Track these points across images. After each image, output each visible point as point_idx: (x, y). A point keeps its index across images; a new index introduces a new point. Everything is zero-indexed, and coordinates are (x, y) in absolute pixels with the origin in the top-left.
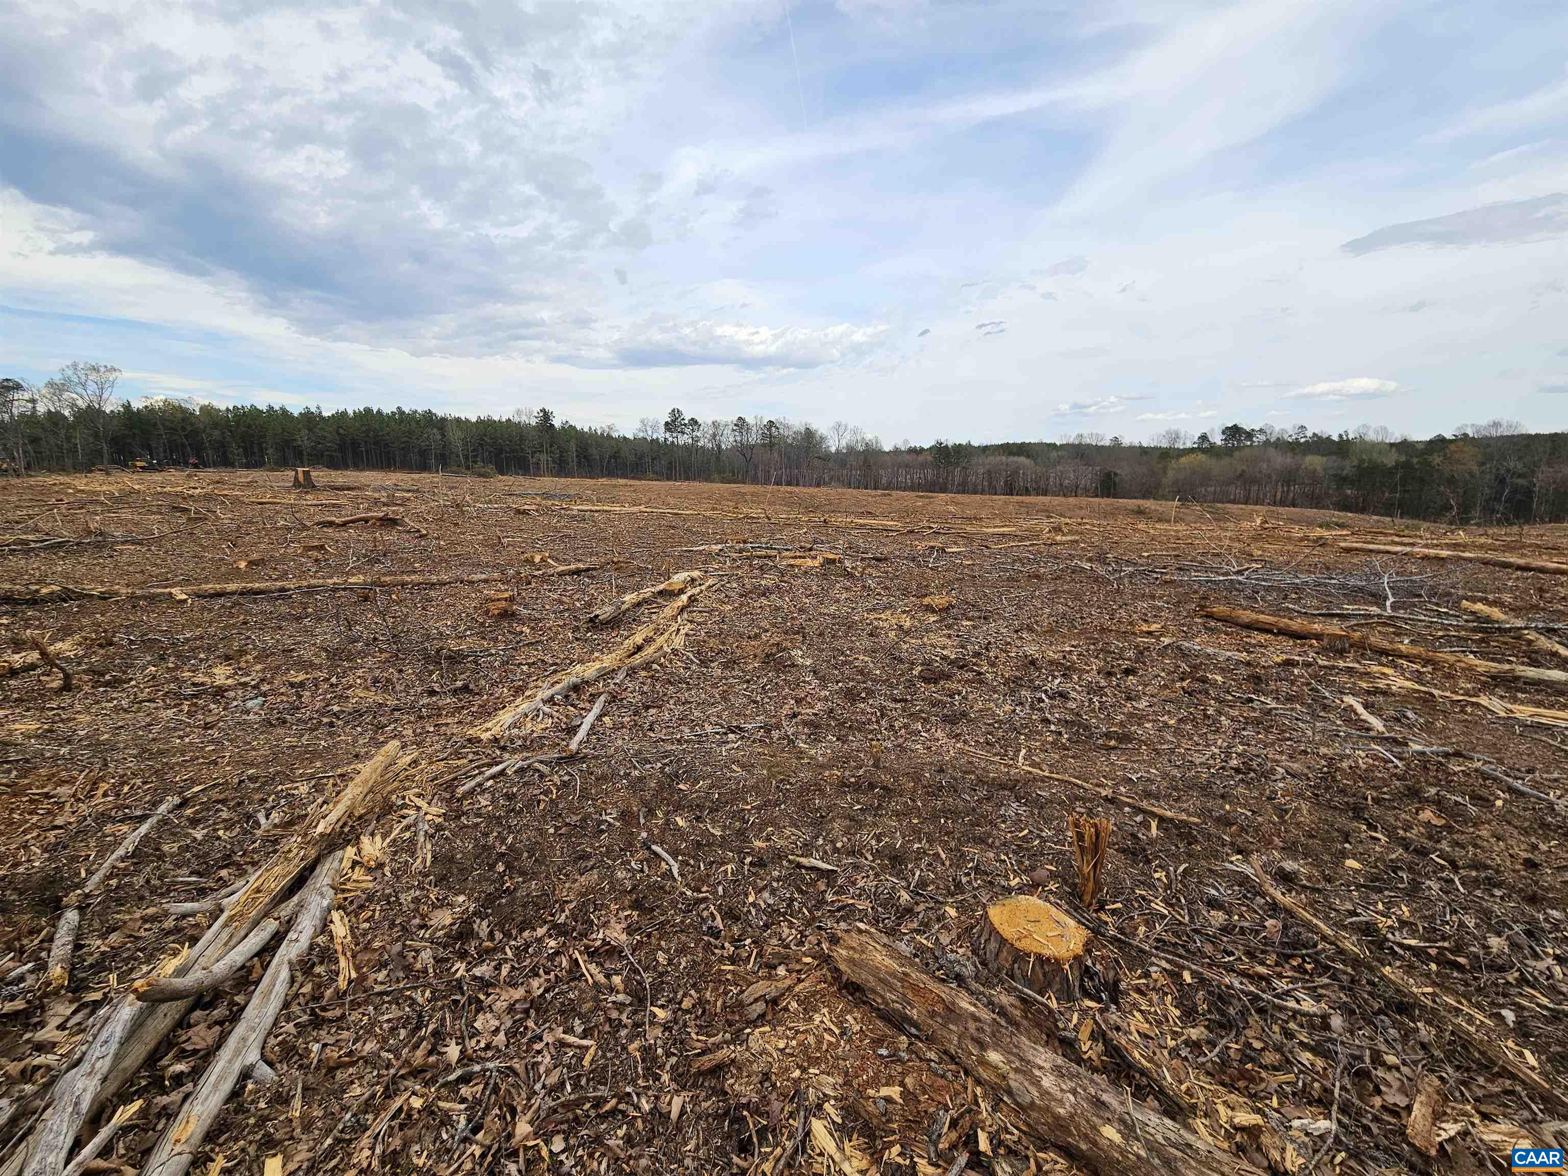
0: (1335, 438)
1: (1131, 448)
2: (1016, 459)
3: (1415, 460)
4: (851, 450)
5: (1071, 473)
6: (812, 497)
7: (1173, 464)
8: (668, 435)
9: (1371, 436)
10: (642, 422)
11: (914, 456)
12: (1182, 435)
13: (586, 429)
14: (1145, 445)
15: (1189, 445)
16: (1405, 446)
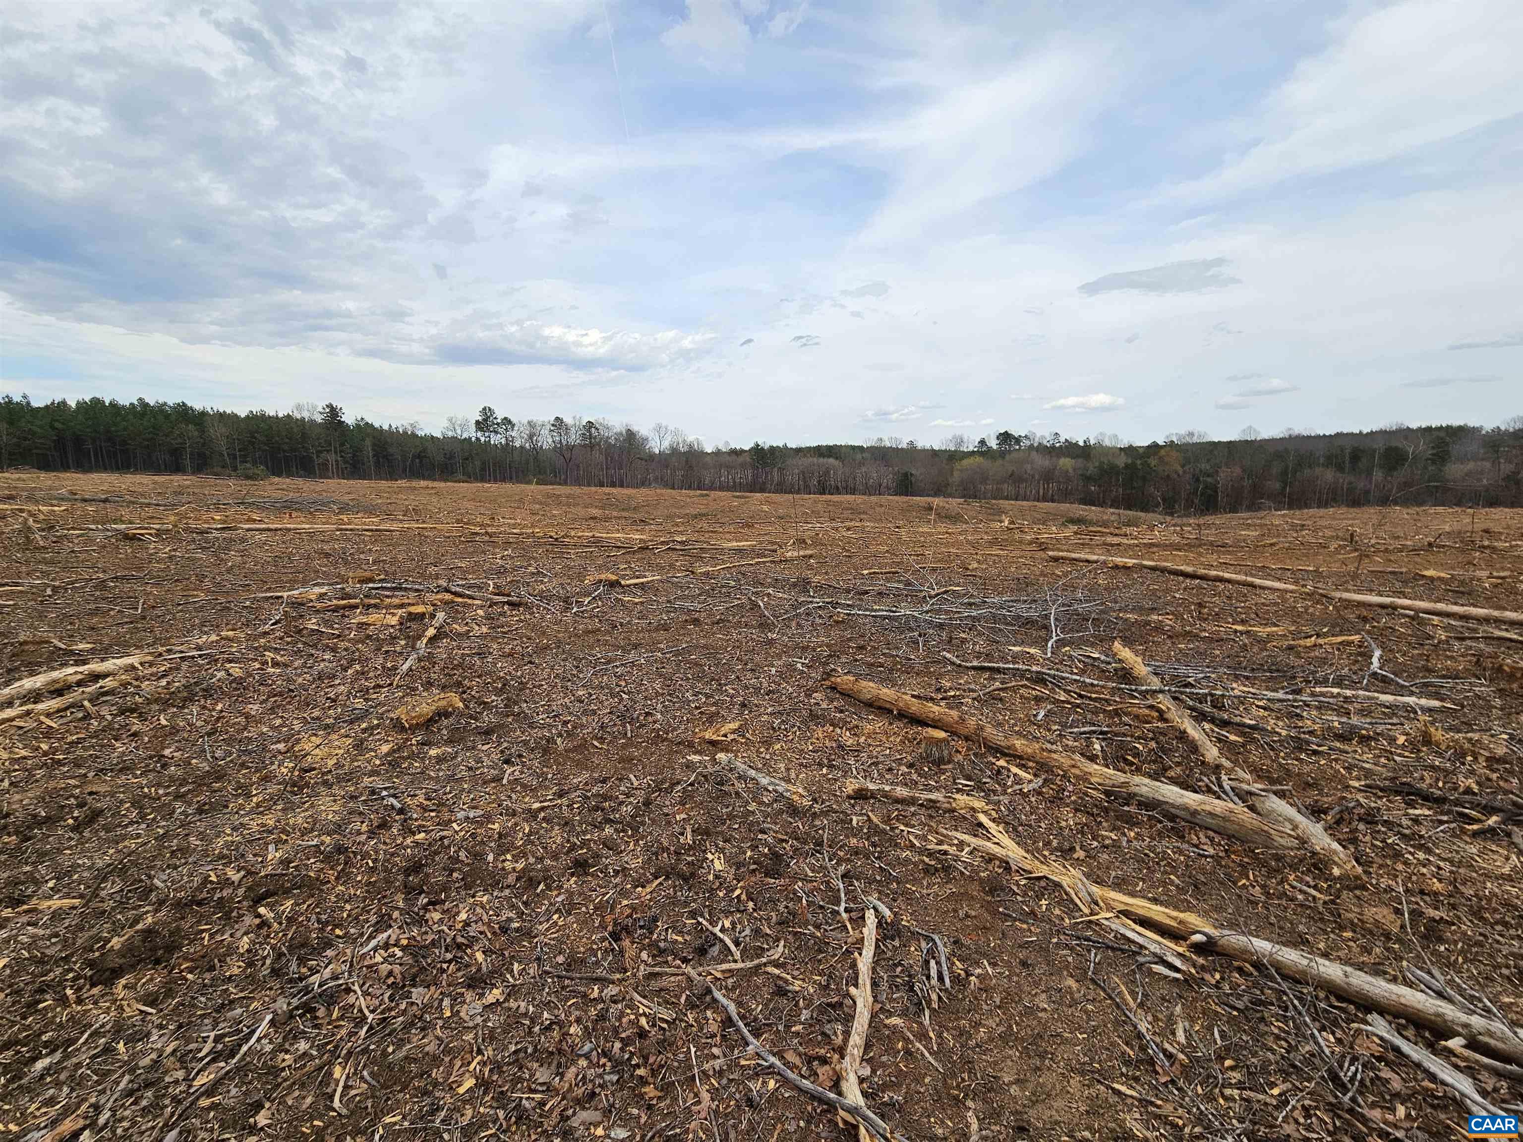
0: (1081, 444)
1: (924, 451)
2: (825, 460)
3: (1139, 462)
4: (674, 451)
5: (874, 472)
6: (629, 497)
7: (957, 466)
8: (479, 434)
9: (1107, 443)
10: (450, 420)
11: (734, 457)
12: (965, 440)
13: (386, 427)
14: (936, 448)
15: (971, 448)
16: (1130, 450)
